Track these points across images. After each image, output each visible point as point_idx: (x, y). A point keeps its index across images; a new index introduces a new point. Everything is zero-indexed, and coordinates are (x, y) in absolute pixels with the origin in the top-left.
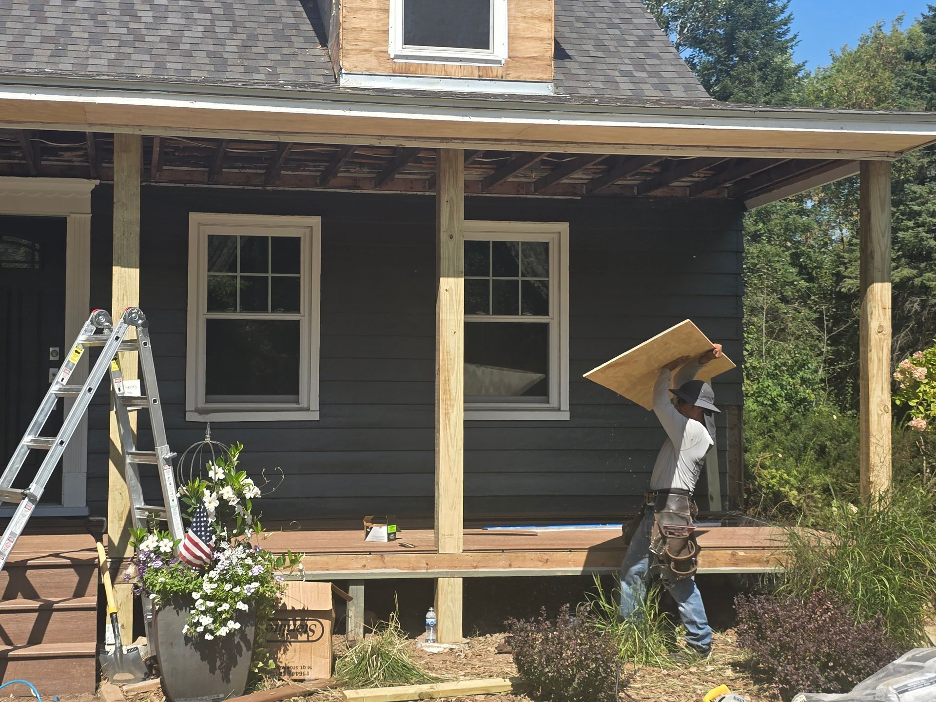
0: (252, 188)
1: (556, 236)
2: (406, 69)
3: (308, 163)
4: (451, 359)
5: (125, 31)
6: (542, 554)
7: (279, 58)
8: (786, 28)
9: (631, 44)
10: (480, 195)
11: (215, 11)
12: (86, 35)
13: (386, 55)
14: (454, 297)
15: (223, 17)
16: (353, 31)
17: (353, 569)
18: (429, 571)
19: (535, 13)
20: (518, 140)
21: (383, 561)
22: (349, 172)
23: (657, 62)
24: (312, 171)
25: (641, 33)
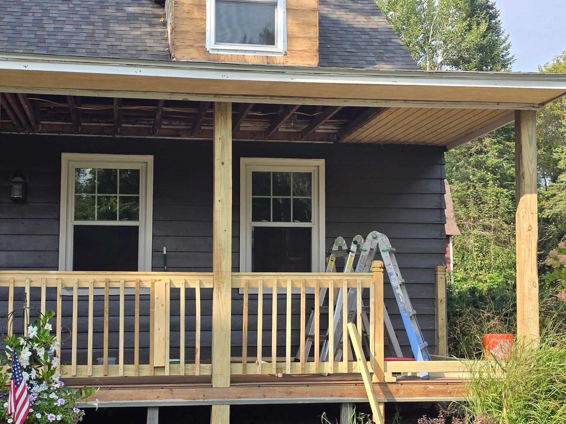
0: (106, 136)
1: (316, 168)
2: (217, 59)
3: (143, 119)
4: (222, 249)
5: (33, 36)
6: (288, 388)
7: (135, 53)
8: (507, 52)
9: (375, 44)
10: (263, 140)
11: (96, 24)
12: (6, 39)
13: (204, 49)
14: (225, 205)
15: (101, 28)
16: (182, 33)
17: (150, 399)
18: (205, 400)
19: (305, 20)
20: (270, 96)
21: (172, 394)
22: (172, 125)
23: (392, 55)
24: (145, 124)
25: (383, 37)
